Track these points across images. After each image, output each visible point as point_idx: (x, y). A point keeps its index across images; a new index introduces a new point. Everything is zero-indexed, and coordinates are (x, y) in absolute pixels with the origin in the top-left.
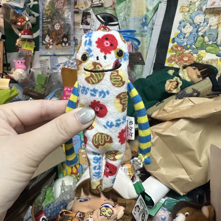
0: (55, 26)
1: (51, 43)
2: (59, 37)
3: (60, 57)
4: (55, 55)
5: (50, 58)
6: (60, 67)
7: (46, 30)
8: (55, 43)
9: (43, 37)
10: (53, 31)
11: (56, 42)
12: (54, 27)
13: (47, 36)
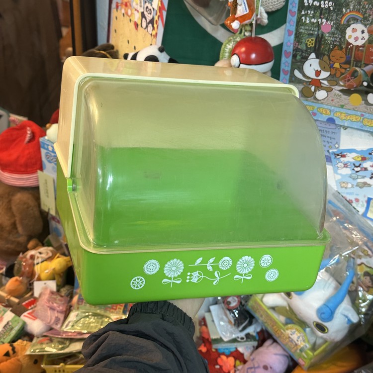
0: (349, 31)
1: (325, 82)
2: (356, 71)
6: (342, 159)
7: (312, 35)
8: (337, 84)
9: (294, 56)
10: (335, 46)
11: (341, 83)
12: (343, 32)
13: (313, 55)
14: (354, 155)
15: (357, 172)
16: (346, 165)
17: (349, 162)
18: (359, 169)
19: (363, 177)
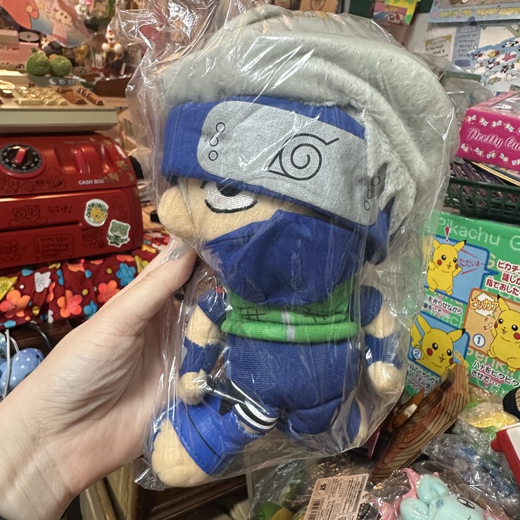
3: (487, 28)
4: (473, 23)
5: (458, 32)
6: (479, 59)
14: (490, 51)
15: (490, 68)
16: (481, 65)
17: (484, 60)
18: (493, 65)
19: (495, 72)
